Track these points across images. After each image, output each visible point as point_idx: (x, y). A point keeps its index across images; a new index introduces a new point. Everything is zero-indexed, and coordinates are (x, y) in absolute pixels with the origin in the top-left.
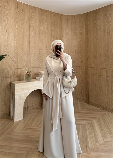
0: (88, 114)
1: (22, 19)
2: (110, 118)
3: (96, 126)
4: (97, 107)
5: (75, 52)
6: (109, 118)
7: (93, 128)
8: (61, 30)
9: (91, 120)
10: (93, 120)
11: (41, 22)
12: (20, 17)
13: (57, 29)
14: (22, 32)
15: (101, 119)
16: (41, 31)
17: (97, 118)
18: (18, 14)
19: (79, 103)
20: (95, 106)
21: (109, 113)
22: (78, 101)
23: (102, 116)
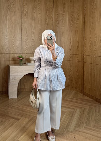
1: (14, 7)
2: (99, 110)
5: (71, 39)
6: (97, 110)
8: (57, 16)
9: (74, 109)
11: (34, 9)
12: (11, 6)
13: (52, 15)
14: (14, 19)
15: (87, 110)
16: (34, 18)
17: (84, 108)
18: (9, 2)
23: (90, 107)
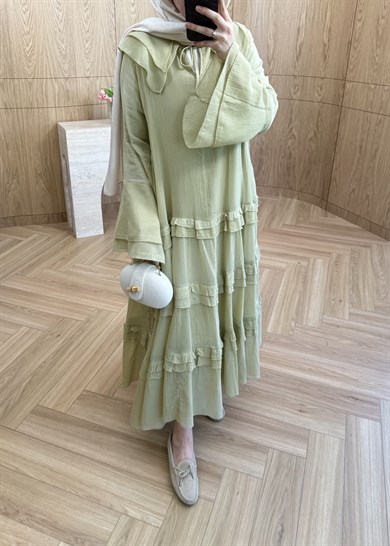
0: (309, 241)
2: (382, 259)
3: (316, 278)
4: (352, 222)
6: (376, 259)
7: (305, 282)
9: (308, 259)
10: (315, 260)
15: (347, 259)
17: (335, 255)
19: (293, 206)
20: (347, 219)
21: (384, 243)
22: (292, 197)
23: (353, 251)
